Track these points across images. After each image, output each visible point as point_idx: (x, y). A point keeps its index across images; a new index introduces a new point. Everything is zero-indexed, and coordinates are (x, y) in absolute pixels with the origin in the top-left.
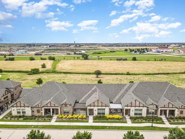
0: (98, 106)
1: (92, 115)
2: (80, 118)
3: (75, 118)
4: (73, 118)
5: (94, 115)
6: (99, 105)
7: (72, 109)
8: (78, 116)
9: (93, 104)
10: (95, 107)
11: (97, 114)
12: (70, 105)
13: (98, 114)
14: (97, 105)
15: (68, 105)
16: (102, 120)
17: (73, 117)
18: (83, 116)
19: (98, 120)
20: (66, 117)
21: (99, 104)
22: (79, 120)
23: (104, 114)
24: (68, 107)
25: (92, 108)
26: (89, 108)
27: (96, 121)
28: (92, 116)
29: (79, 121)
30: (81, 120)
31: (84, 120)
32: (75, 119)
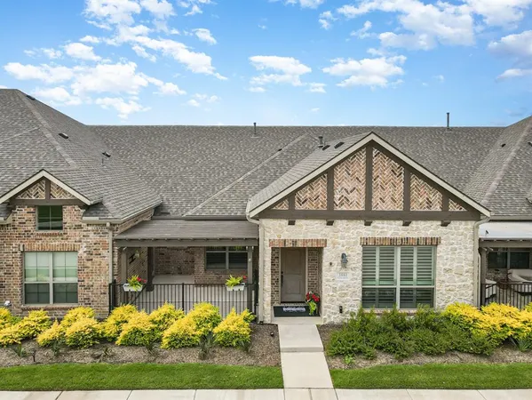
0: (368, 216)
1: (307, 313)
2: (180, 343)
3: (129, 343)
4: (103, 341)
5: (330, 315)
6: (378, 206)
7: (107, 259)
8: (162, 323)
9: (321, 188)
10: (340, 224)
11: (353, 304)
12: (89, 209)
13: (369, 298)
14: (357, 202)
15: (70, 216)
16: (428, 360)
17: (109, 327)
18: (215, 321)
19: (383, 360)
20: (28, 339)
21: (377, 195)
22: (174, 357)
23: (427, 296)
24: (73, 236)
25: (306, 232)
26: (275, 233)
27: (362, 364)
28: (312, 323)
29: (169, 370)
30: (192, 358)
31: (230, 361)
32: (130, 354)
